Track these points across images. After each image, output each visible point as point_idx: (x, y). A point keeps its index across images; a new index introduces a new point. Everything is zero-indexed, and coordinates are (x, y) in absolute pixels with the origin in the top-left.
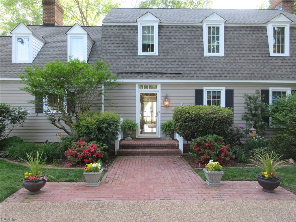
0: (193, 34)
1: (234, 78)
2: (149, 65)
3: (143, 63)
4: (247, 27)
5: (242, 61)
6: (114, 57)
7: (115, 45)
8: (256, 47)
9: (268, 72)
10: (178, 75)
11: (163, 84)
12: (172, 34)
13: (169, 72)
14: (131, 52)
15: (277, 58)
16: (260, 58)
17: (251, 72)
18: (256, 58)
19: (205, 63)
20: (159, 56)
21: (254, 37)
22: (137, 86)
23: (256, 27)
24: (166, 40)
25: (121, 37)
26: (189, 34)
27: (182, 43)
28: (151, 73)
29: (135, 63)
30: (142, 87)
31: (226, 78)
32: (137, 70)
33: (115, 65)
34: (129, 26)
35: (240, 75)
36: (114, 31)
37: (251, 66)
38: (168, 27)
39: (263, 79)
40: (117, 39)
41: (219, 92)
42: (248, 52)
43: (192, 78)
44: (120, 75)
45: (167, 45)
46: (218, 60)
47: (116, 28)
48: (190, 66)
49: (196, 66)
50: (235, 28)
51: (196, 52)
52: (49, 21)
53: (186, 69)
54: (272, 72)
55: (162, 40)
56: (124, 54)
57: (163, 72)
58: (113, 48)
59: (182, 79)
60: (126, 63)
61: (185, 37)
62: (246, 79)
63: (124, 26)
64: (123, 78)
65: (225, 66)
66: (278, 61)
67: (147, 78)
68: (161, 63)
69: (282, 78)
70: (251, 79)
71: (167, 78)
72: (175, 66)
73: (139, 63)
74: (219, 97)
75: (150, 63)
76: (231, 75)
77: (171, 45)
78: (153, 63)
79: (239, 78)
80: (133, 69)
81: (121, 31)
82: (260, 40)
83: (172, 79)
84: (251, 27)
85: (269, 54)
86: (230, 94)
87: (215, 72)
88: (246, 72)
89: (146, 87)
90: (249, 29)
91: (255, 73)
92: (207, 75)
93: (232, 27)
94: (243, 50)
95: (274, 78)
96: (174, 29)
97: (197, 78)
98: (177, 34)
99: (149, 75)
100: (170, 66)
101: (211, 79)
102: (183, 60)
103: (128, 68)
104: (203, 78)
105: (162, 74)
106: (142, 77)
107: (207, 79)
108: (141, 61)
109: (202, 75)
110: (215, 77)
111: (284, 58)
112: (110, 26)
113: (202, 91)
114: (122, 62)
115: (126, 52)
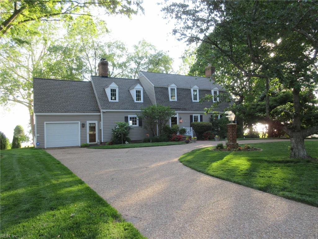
0: (188, 92)
3: (172, 104)
4: (205, 90)
6: (161, 101)
7: (160, 96)
10: (185, 109)
11: (179, 113)
13: (182, 108)
14: (167, 99)
16: (210, 103)
19: (193, 105)
20: (177, 101)
23: (208, 90)
24: (179, 94)
25: (162, 92)
27: (184, 96)
28: (175, 109)
29: (169, 104)
31: (200, 111)
34: (164, 88)
36: (159, 89)
38: (179, 89)
40: (161, 93)
41: (198, 116)
43: (190, 111)
45: (179, 97)
46: (197, 104)
48: (188, 106)
49: (190, 106)
51: (190, 100)
54: (214, 109)
57: (180, 108)
59: (186, 111)
61: (185, 93)
65: (200, 106)
68: (178, 104)
71: (182, 111)
72: (183, 106)
74: (198, 118)
75: (174, 104)
76: (202, 110)
77: (181, 97)
78: (176, 104)
81: (162, 90)
83: (183, 111)
84: (206, 90)
85: (213, 101)
86: (201, 117)
87: (197, 108)
90: (206, 91)
92: (195, 109)
96: (181, 90)
97: (192, 111)
98: (182, 92)
102: (186, 103)
104: (193, 111)
108: (171, 103)
112: (157, 87)
113: (192, 116)
115: (165, 99)
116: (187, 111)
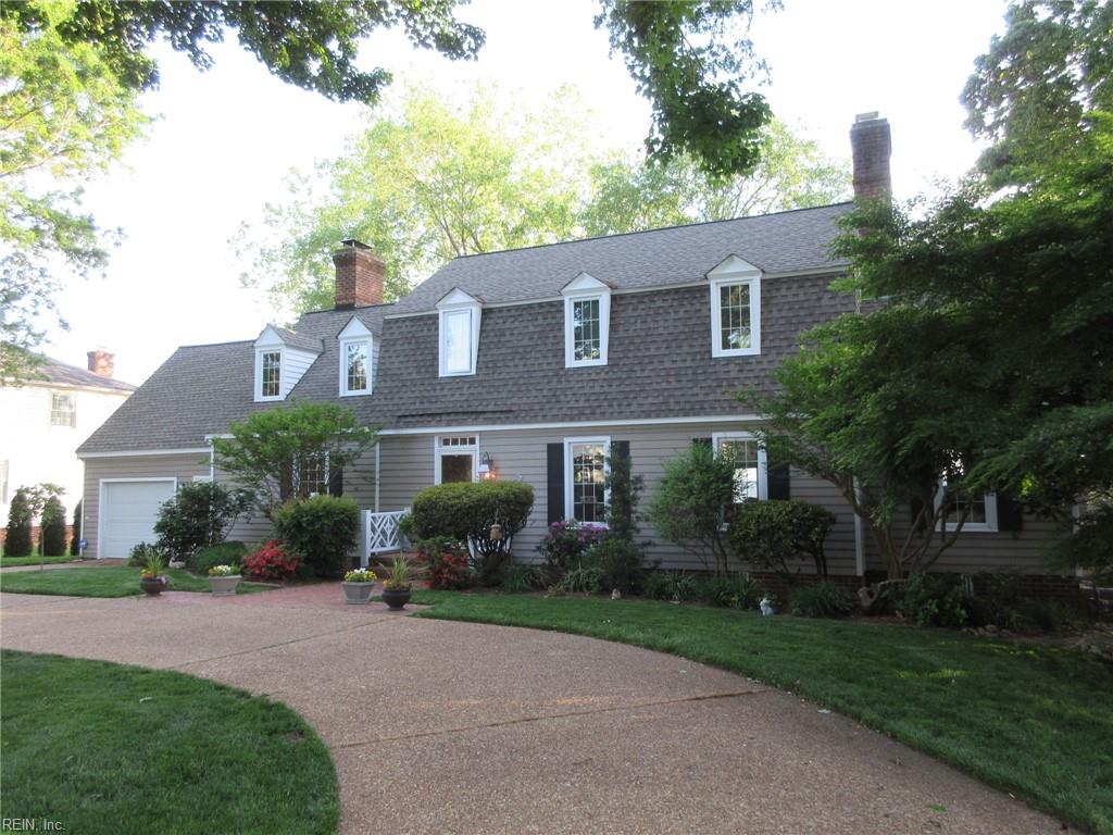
0: (549, 321)
1: (621, 415)
2: (457, 397)
3: (445, 392)
4: (668, 292)
5: (646, 373)
6: (397, 383)
7: (401, 359)
8: (683, 337)
9: (701, 398)
10: (507, 414)
11: (484, 435)
12: (507, 325)
13: (491, 408)
14: (427, 372)
15: (729, 360)
16: (689, 364)
17: (661, 399)
18: (679, 364)
19: (564, 385)
20: (477, 374)
21: (681, 315)
22: (436, 439)
23: (689, 290)
24: (495, 340)
25: (413, 341)
26: (540, 321)
27: (526, 342)
28: (457, 413)
29: (432, 393)
30: (446, 442)
31: (603, 416)
32: (434, 408)
33: (396, 401)
35: (634, 408)
36: (403, 329)
37: (664, 385)
38: (500, 310)
39: (686, 415)
40: (406, 346)
42: (662, 351)
43: (534, 419)
44: (403, 420)
45: (495, 351)
46: (593, 377)
47: (408, 323)
48: (534, 393)
49: (545, 392)
50: (640, 298)
51: (550, 360)
52: (346, 299)
53: (525, 400)
54: (712, 397)
55: (486, 341)
56: (414, 376)
57: (480, 409)
58: (396, 365)
59: (513, 423)
60: (417, 394)
61: (531, 329)
62: (648, 417)
63: (421, 318)
64: (407, 425)
65: (606, 389)
66: (731, 367)
67: (449, 424)
68: (480, 389)
69: (732, 410)
70: (658, 417)
71: (486, 421)
72: (504, 395)
73: (438, 393)
75: (458, 393)
76: (616, 409)
77: (504, 351)
78: (465, 391)
79: (633, 415)
80: (426, 405)
81: (414, 329)
82: (694, 321)
83: (494, 423)
84: (677, 291)
85: (710, 352)
87: (581, 404)
88: (651, 400)
89: (455, 442)
90: (672, 296)
91: (672, 400)
92: (564, 411)
93: (633, 296)
94: (653, 346)
95: (713, 411)
96: (513, 313)
97: (545, 419)
98: (516, 324)
99: (452, 417)
100: (495, 395)
101: (572, 420)
102: (521, 382)
103: (417, 406)
104: (556, 418)
105: (474, 415)
106: (439, 424)
107: (563, 420)
108: (442, 389)
109: (555, 412)
110: (581, 416)
111: (746, 359)
112: (397, 320)
114: (409, 394)
115: (419, 373)
116: (516, 420)
